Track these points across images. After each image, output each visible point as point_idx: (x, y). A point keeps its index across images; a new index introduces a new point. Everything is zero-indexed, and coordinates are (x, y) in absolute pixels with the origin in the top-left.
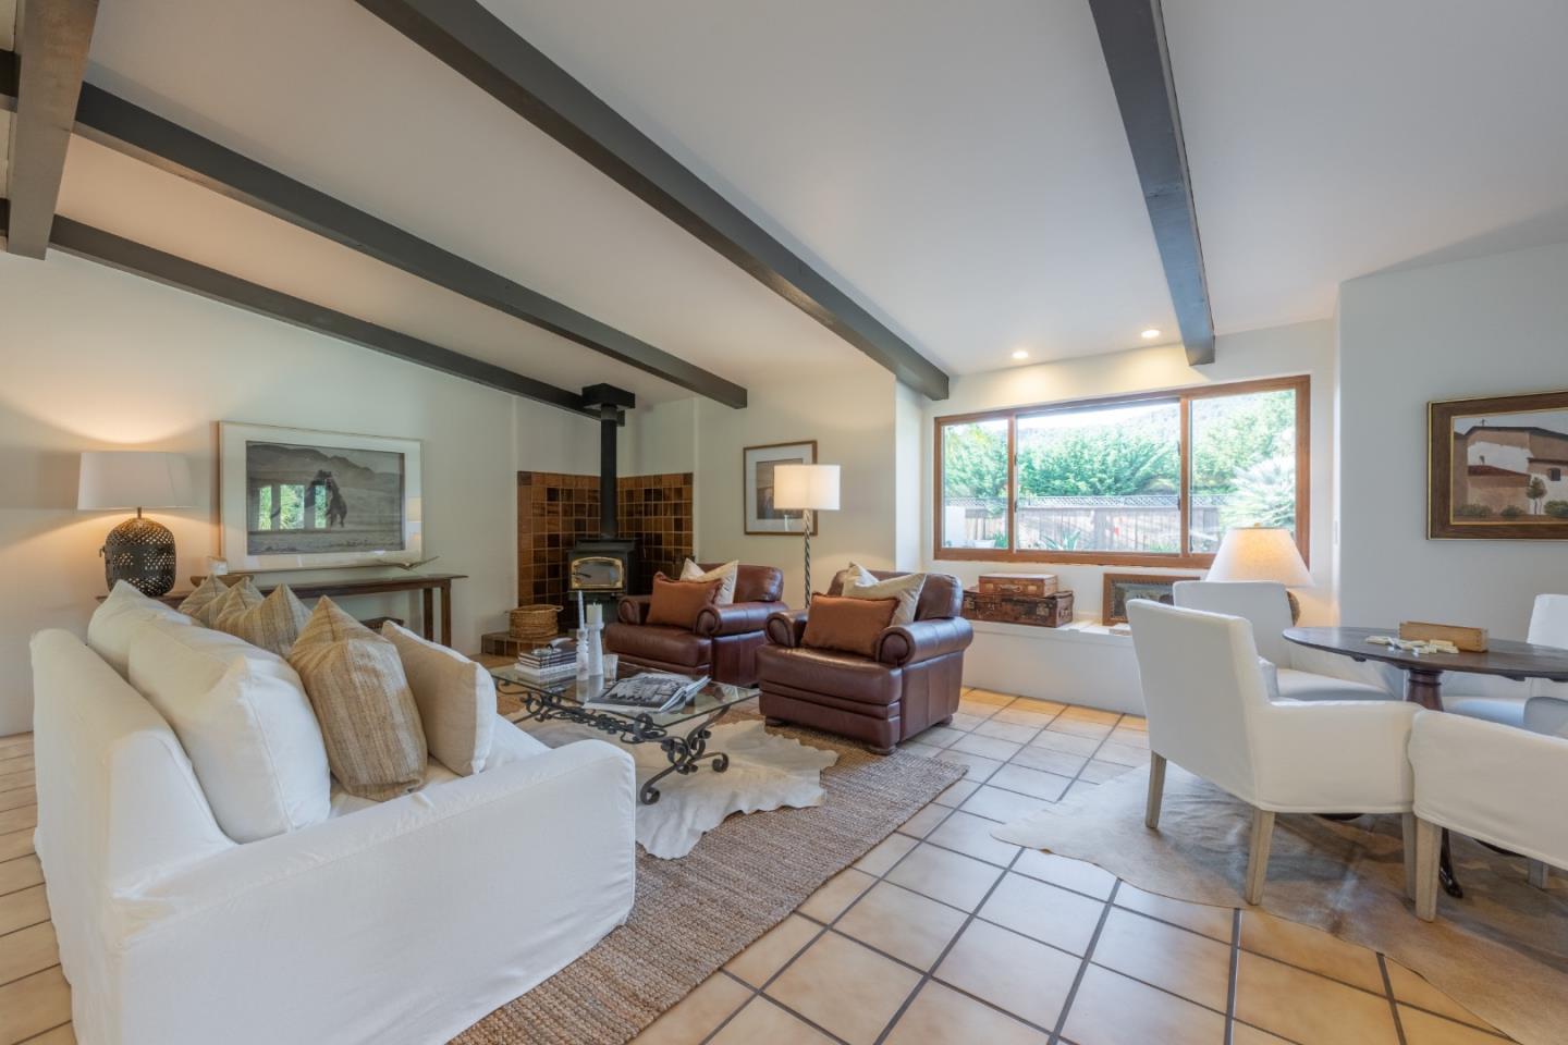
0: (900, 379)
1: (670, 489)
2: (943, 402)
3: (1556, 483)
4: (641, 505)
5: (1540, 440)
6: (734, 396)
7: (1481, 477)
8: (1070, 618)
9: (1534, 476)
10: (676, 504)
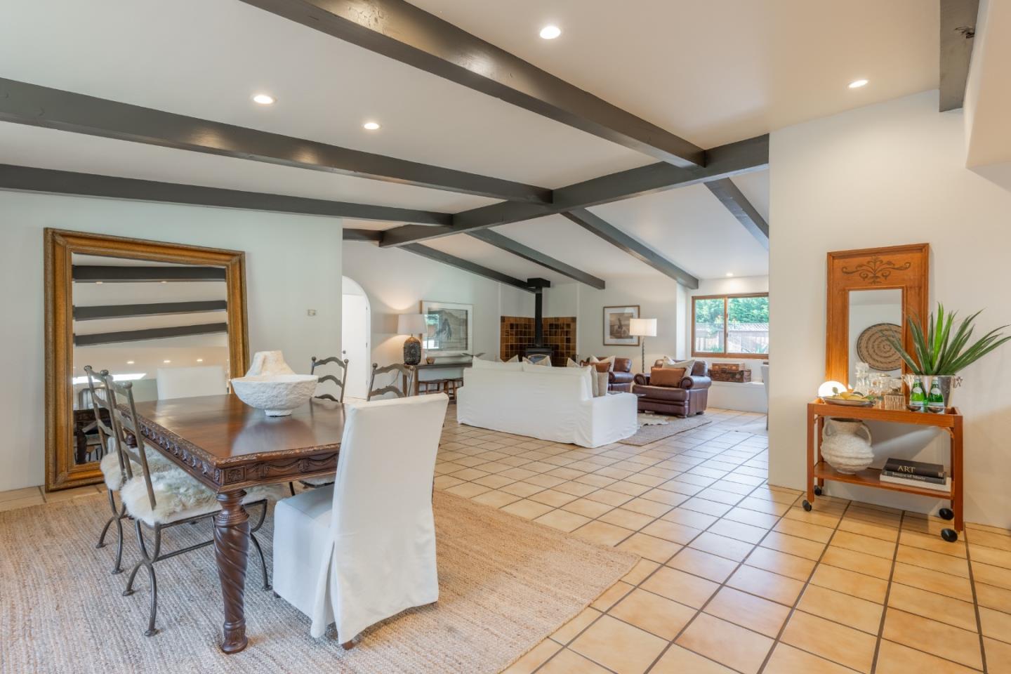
0: (678, 282)
1: (563, 324)
2: (696, 290)
6: (599, 284)
8: (750, 380)
10: (566, 331)
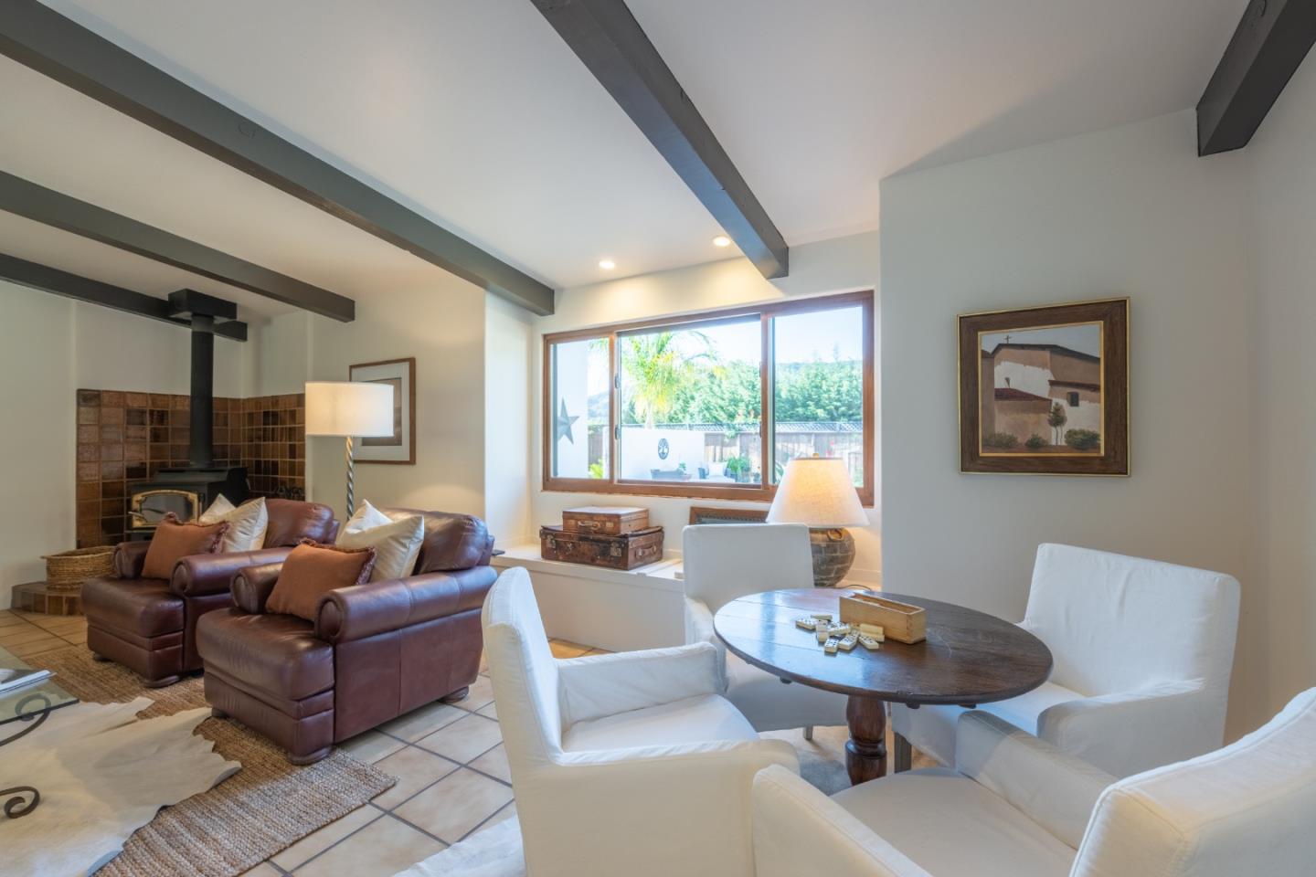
1: (285, 411)
2: (550, 318)
3: (1075, 408)
4: (260, 429)
5: (1060, 359)
6: (343, 309)
7: (1006, 402)
9: (1055, 400)
10: (290, 429)
